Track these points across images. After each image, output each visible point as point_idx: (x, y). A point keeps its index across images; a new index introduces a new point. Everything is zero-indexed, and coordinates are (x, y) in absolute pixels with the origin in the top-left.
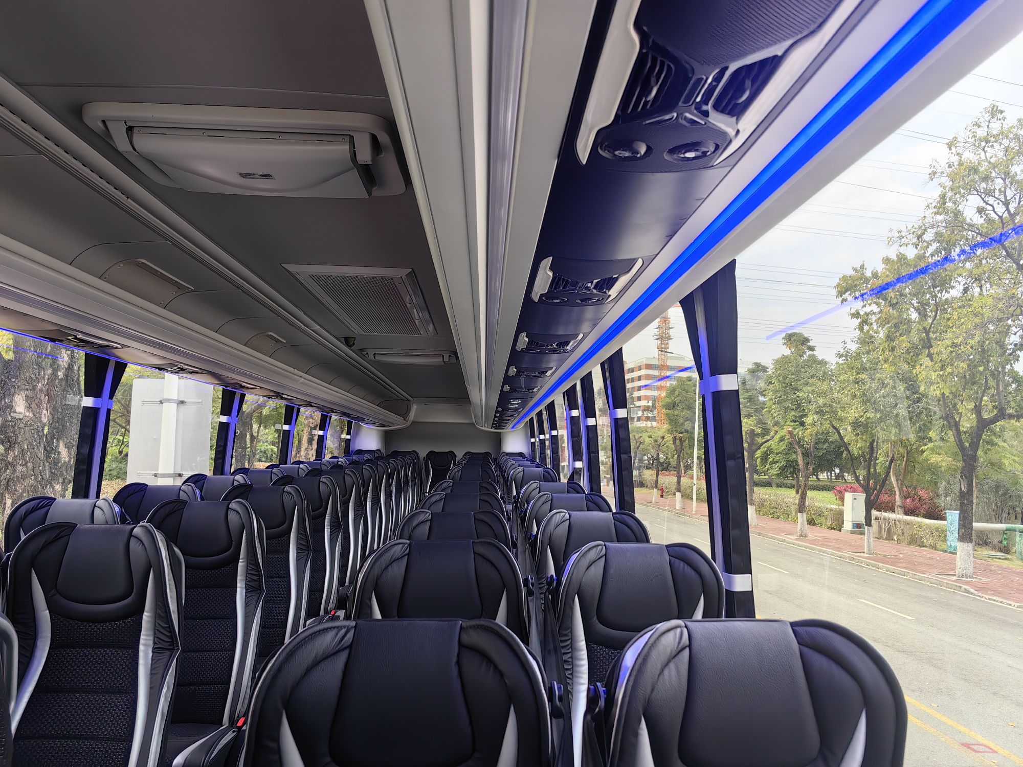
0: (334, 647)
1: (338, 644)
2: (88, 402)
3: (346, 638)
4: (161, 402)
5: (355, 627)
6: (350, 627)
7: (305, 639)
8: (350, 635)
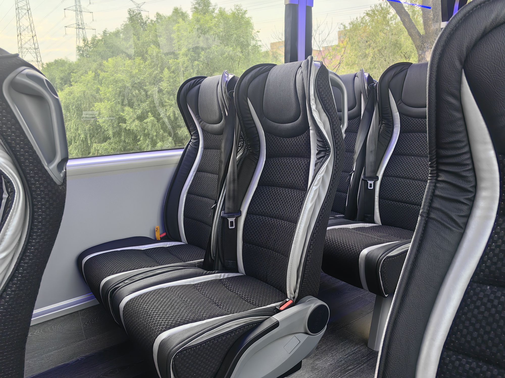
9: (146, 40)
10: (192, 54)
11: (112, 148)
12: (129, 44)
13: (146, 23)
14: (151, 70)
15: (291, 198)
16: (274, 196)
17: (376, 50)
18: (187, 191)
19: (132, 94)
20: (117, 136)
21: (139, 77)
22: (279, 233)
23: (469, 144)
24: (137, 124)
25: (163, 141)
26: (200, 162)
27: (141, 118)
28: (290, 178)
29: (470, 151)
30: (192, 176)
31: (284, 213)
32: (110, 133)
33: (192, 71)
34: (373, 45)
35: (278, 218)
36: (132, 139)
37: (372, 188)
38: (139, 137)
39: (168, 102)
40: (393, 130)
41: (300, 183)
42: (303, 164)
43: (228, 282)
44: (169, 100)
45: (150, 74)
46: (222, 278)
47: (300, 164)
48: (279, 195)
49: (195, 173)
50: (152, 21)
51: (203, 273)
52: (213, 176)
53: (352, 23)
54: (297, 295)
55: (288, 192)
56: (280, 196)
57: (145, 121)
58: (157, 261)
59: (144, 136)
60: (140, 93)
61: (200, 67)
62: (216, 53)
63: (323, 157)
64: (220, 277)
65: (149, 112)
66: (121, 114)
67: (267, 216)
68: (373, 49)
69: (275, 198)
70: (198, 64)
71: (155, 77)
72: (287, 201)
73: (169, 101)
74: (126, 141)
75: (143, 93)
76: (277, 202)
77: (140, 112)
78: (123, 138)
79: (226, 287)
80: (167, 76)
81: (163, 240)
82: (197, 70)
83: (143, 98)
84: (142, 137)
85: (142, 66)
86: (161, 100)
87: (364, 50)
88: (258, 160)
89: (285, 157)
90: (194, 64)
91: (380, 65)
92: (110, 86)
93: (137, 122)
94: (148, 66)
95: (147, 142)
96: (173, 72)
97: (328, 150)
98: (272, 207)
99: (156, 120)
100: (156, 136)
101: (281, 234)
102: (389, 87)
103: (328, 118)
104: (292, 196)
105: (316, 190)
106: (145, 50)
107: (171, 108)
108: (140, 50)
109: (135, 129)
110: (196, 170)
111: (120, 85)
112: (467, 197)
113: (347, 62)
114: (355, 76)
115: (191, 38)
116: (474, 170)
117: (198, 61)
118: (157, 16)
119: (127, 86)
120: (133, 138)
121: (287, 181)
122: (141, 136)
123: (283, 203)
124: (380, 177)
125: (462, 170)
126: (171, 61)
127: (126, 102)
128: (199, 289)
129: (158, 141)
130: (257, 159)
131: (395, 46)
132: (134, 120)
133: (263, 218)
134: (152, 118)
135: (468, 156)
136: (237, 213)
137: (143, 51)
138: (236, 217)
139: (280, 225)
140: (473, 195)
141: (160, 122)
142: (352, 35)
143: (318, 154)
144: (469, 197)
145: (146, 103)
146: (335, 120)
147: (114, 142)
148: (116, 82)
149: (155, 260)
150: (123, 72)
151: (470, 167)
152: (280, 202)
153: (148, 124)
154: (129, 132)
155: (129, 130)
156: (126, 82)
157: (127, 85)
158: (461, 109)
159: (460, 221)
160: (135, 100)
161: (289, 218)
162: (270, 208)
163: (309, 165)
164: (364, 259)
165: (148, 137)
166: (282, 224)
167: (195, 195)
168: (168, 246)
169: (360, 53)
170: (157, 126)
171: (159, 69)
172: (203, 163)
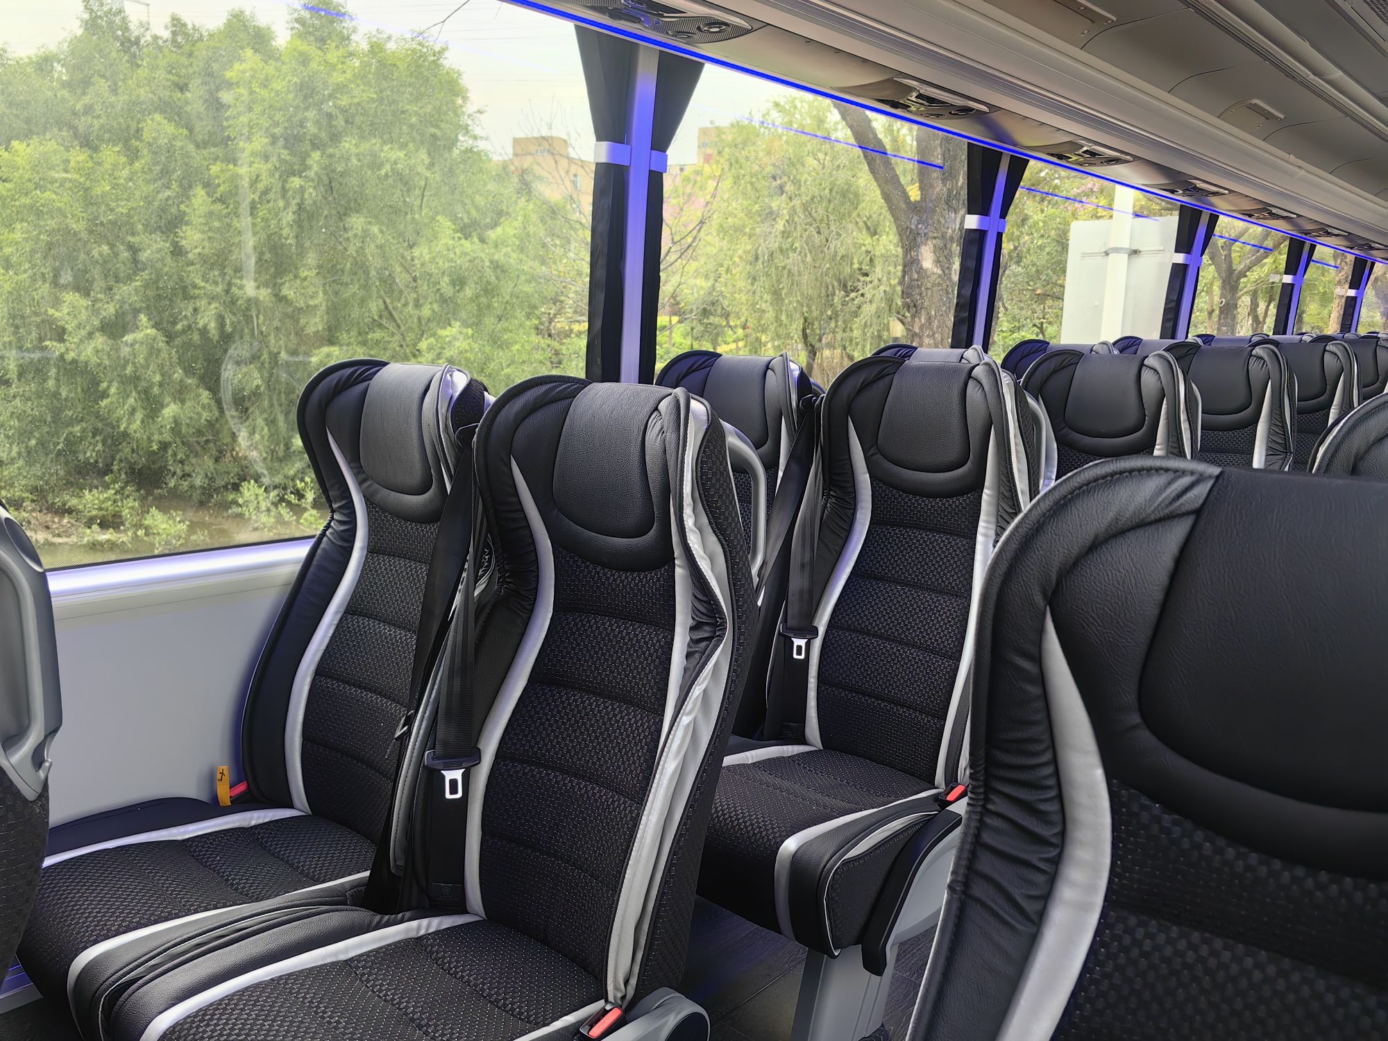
0: (1159, 505)
1: (1170, 503)
2: (972, 222)
3: (1189, 495)
4: (1107, 254)
5: (1218, 477)
6: (1207, 475)
7: (1096, 480)
8: (1202, 490)
9: (138, 97)
10: (282, 156)
11: (13, 413)
12: (82, 102)
13: (137, 42)
14: (152, 187)
15: (619, 728)
16: (574, 716)
17: (797, 202)
18: (313, 668)
19: (88, 254)
20: (33, 378)
21: (113, 204)
22: (585, 819)
23: (1053, 746)
24: (100, 347)
25: (183, 402)
26: (357, 587)
27: (115, 328)
28: (619, 674)
29: (1055, 761)
30: (330, 626)
31: (601, 766)
32: (11, 367)
33: (281, 204)
34: (789, 188)
35: (583, 778)
36: (82, 390)
37: (802, 657)
38: (105, 385)
39: (204, 287)
40: (854, 514)
41: (647, 692)
42: (653, 645)
43: (440, 946)
44: (207, 282)
45: (148, 200)
46: (422, 932)
47: (646, 643)
48: (587, 714)
49: (339, 617)
50: (156, 38)
51: (370, 923)
52: (395, 632)
53: (738, 122)
54: (631, 992)
55: (614, 709)
56: (589, 720)
57: (128, 338)
58: (227, 880)
59: (123, 384)
60: (116, 255)
61: (306, 196)
62: (354, 161)
63: (709, 639)
64: (418, 932)
65: (138, 311)
66: (51, 311)
67: (553, 769)
68: (791, 199)
69: (577, 722)
70: (301, 186)
71: (163, 210)
72: (609, 736)
73: (207, 285)
74: (60, 394)
75: (126, 255)
76: (582, 733)
77: (112, 310)
78: (51, 383)
79: (437, 959)
80: (202, 210)
81: (241, 804)
82: (298, 204)
83: (123, 270)
84: (115, 384)
85: (125, 173)
86: (181, 279)
87: (766, 200)
88: (532, 611)
89: (606, 616)
90: (288, 186)
91: (807, 245)
92: (18, 226)
93: (100, 341)
94: (140, 174)
95: (131, 401)
96: (222, 200)
97: (720, 625)
98: (566, 745)
99: (164, 339)
100: (161, 385)
101: (591, 822)
102: (849, 411)
103: (724, 549)
104: (624, 724)
105: (688, 725)
106: (134, 126)
107: (213, 306)
108: (119, 123)
109: (94, 360)
110: (343, 610)
111: (52, 224)
112: (1046, 856)
113: (721, 226)
114: (767, 367)
115: (280, 110)
116: (1060, 798)
117: (301, 177)
118: (174, 25)
119: (75, 232)
120: (85, 387)
121: (610, 682)
122: (111, 382)
123: (597, 738)
124: (822, 630)
125: (1036, 798)
126: (215, 169)
127: (67, 277)
128: (363, 974)
129: (168, 399)
130: (528, 610)
131: (844, 197)
132: (90, 335)
133: (540, 773)
134: (150, 331)
135: (1049, 770)
136: (467, 755)
137: (128, 127)
138: (466, 768)
139: (589, 798)
140: (1057, 851)
141: (176, 343)
142: (737, 155)
143: (692, 629)
144: (1050, 855)
145: (133, 284)
146: (738, 553)
147: (23, 396)
148: (39, 214)
149: (222, 877)
150: (61, 185)
151: (1053, 793)
152: (589, 735)
153: (137, 346)
154: (71, 369)
155: (74, 361)
156: (70, 216)
157: (74, 226)
158: (1041, 679)
159: (1031, 907)
160: (96, 272)
161: (612, 781)
162: (561, 749)
163: (671, 649)
164: (787, 864)
165: (136, 387)
166: (594, 794)
167: (338, 680)
168: (253, 823)
169: (757, 207)
170: (164, 355)
171: (174, 185)
172: (365, 593)
